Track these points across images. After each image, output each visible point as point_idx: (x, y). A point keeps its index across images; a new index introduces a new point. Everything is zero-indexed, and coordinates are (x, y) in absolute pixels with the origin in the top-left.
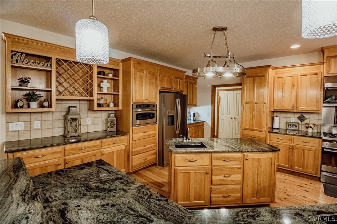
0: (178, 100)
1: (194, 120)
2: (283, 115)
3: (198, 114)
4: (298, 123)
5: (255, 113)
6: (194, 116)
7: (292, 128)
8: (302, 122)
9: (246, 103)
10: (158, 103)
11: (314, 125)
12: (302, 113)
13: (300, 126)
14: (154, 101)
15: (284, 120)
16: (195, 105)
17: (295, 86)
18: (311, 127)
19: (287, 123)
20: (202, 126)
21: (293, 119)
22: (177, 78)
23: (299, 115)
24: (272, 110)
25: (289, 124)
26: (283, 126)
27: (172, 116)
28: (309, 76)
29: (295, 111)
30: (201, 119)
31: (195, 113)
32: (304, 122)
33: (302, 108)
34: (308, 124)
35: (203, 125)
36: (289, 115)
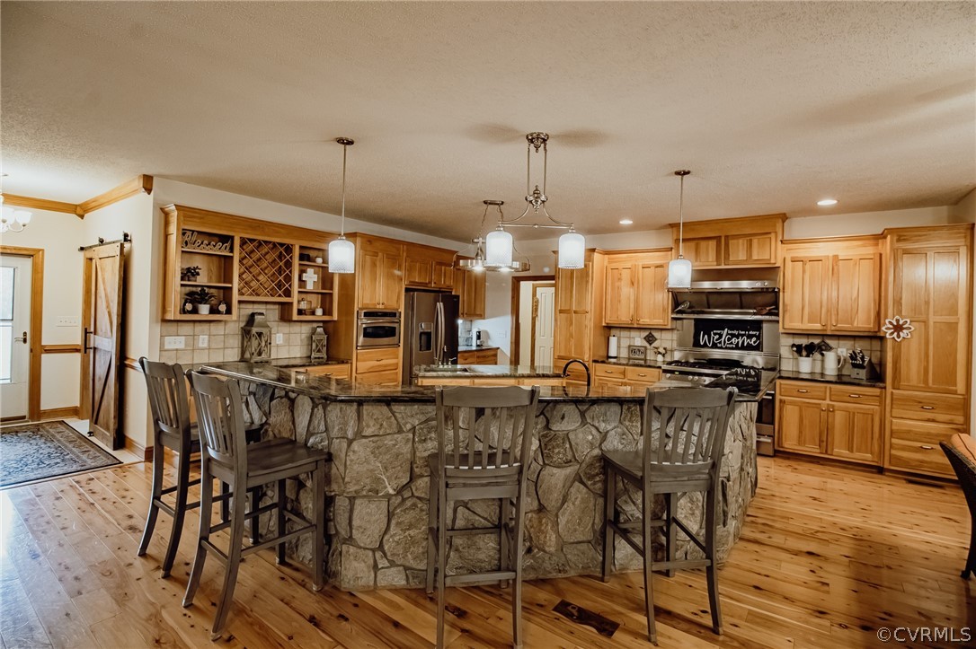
0: (440, 305)
1: (478, 346)
2: (624, 334)
3: (486, 332)
4: (645, 347)
5: (573, 328)
6: (479, 337)
7: (637, 356)
8: (650, 344)
9: (561, 311)
10: (402, 310)
11: (665, 349)
12: (651, 329)
13: (648, 352)
14: (395, 306)
15: (625, 343)
16: (482, 316)
17: (636, 284)
18: (659, 353)
19: (630, 346)
20: (493, 358)
21: (638, 340)
22: (440, 264)
23: (646, 333)
24: (604, 324)
25: (632, 349)
26: (624, 353)
27: (429, 335)
28: (653, 268)
29: (635, 326)
30: (492, 344)
31: (479, 332)
32: (653, 345)
33: (646, 320)
34: (657, 348)
35: (495, 355)
36: (633, 334)
